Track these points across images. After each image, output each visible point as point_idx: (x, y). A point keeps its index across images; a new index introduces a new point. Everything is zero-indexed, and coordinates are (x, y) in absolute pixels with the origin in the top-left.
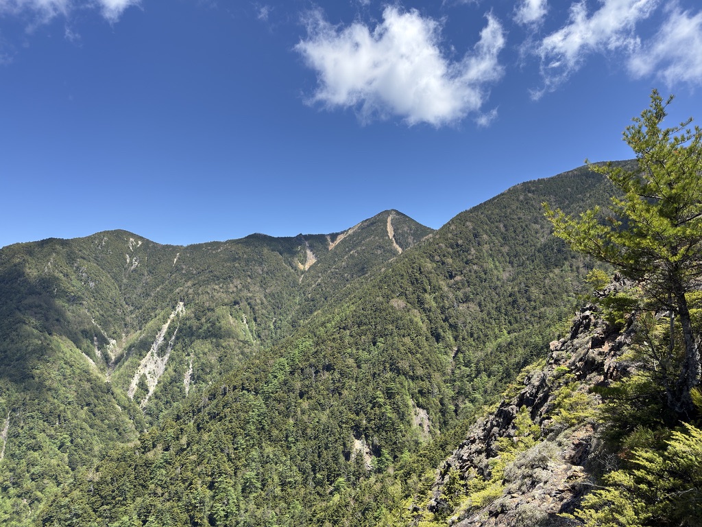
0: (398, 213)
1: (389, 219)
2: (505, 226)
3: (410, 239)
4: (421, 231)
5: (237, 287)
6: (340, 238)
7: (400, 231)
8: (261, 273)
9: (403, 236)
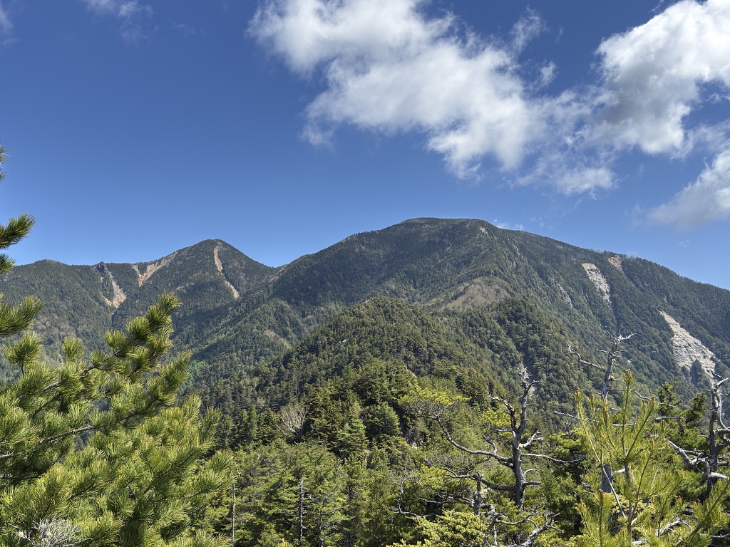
0: (225, 245)
1: (216, 251)
2: (343, 275)
3: (241, 276)
4: (254, 268)
5: (45, 324)
6: (151, 270)
7: (230, 267)
8: (66, 308)
9: (234, 272)
